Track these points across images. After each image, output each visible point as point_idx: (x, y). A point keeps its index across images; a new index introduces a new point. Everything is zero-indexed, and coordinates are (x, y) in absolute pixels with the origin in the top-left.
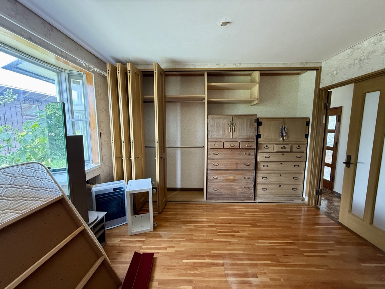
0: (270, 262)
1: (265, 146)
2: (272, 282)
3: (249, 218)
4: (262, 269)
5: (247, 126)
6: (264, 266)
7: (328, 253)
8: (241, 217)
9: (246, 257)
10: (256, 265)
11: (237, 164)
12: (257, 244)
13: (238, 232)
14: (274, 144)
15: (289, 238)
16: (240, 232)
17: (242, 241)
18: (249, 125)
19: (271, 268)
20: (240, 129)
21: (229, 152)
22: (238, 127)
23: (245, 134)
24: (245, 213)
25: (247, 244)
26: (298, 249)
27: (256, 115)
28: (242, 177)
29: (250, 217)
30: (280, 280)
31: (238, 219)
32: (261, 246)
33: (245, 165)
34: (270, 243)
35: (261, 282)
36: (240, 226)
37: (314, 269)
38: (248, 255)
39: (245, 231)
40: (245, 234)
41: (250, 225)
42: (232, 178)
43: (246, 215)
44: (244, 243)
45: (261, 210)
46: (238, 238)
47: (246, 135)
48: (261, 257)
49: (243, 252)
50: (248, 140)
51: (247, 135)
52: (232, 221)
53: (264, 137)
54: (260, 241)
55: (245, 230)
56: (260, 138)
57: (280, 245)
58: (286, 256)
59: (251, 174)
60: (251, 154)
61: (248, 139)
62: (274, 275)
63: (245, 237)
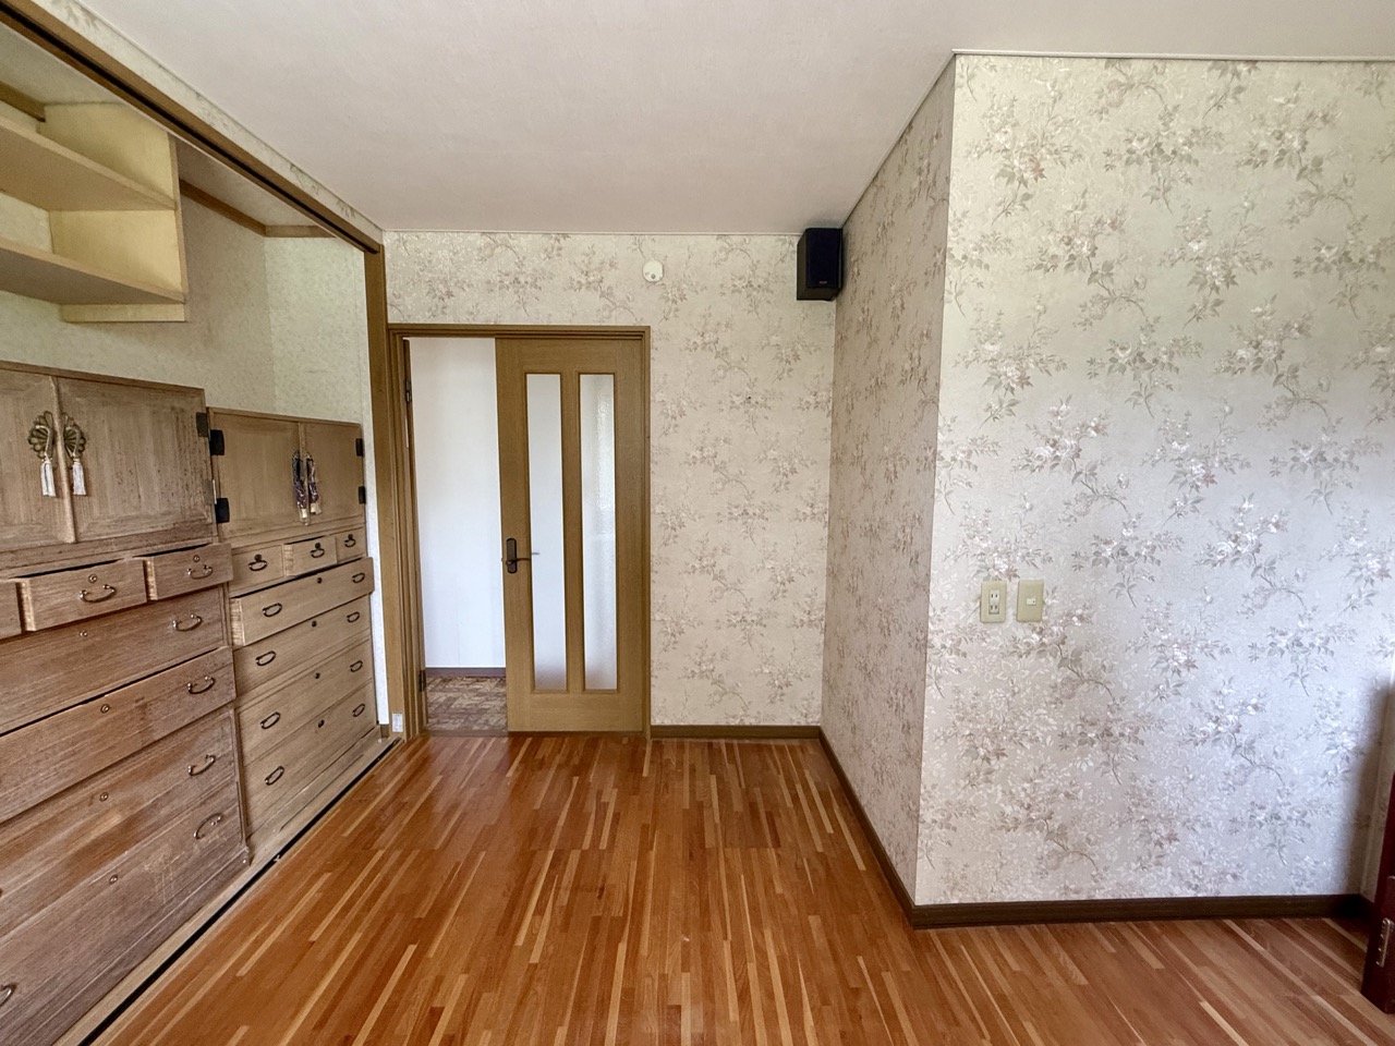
0: (622, 948)
1: (251, 557)
2: (693, 969)
3: (357, 937)
4: (648, 981)
5: (159, 452)
6: (635, 972)
7: (606, 805)
8: (327, 965)
9: (590, 1023)
10: (629, 994)
11: (144, 706)
12: (535, 958)
13: (435, 1014)
14: (282, 543)
15: (534, 853)
16: (436, 1004)
17: (498, 1011)
18: (170, 447)
19: (644, 950)
20: (118, 474)
21: (63, 652)
22: (105, 460)
23: (157, 507)
24: (314, 937)
25: (525, 994)
26: (584, 853)
27: (199, 392)
28: (176, 775)
29: (352, 930)
30: (685, 945)
31: (329, 988)
32: (546, 947)
33: (191, 692)
34: (540, 911)
35: (695, 1002)
36: (398, 991)
37: (653, 854)
38: (579, 1008)
39: (439, 981)
40: (459, 984)
41: (412, 949)
42: (116, 820)
43: (331, 944)
44: (512, 1006)
45: (341, 869)
46: (475, 1024)
47: (164, 509)
48: (598, 967)
49: (561, 1025)
50: (177, 539)
51: (170, 513)
52: (333, 1023)
53: (244, 515)
54: (520, 941)
55: (431, 978)
56: (228, 521)
57: (558, 888)
58: (605, 892)
59: (216, 733)
60: (206, 621)
61: (174, 532)
62: (670, 954)
63: (480, 994)
